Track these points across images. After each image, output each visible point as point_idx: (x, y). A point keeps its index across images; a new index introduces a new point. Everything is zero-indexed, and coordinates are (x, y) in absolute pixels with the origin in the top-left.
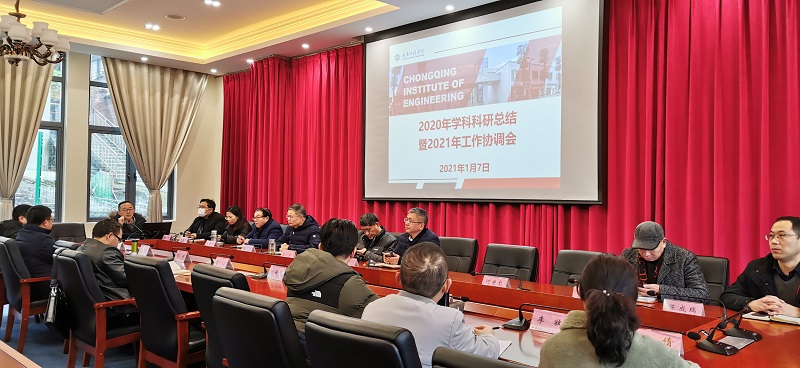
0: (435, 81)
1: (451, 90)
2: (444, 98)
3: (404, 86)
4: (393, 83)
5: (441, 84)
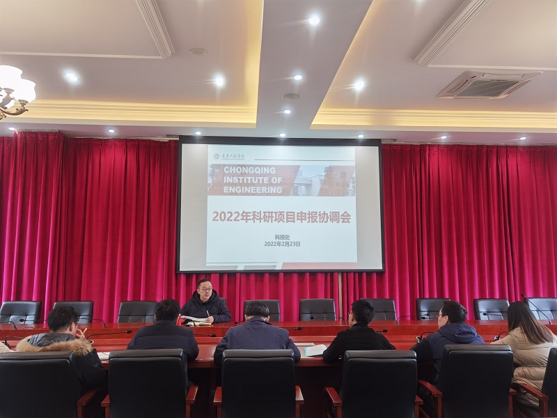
0: (255, 175)
1: (270, 184)
2: (264, 189)
3: (224, 174)
4: (213, 175)
5: (261, 178)
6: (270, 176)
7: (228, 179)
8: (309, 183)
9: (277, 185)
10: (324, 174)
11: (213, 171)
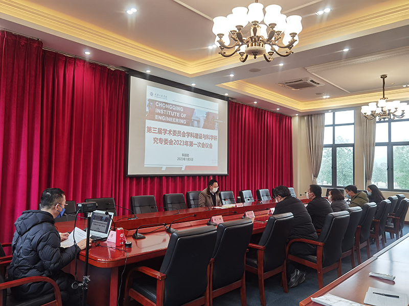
0: (172, 110)
1: (180, 118)
2: (177, 120)
3: (156, 107)
4: (149, 106)
5: (176, 113)
6: (180, 112)
7: (158, 111)
8: (198, 120)
9: (183, 118)
10: (205, 116)
11: (149, 104)
